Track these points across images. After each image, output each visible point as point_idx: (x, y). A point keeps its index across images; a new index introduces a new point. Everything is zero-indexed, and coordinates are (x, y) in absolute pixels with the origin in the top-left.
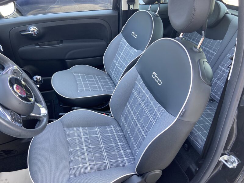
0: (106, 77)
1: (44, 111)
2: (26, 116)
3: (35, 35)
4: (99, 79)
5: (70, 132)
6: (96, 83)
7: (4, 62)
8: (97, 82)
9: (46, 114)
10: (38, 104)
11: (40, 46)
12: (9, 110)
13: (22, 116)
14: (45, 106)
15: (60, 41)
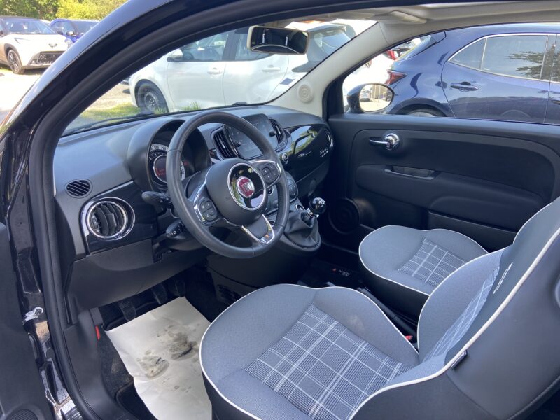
2: (235, 225)
3: (391, 148)
5: (312, 316)
11: (392, 170)
15: (436, 171)
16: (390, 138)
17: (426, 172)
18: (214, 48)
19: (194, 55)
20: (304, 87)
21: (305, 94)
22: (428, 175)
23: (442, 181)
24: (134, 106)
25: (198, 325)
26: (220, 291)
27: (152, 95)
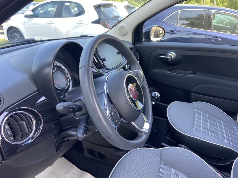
0: (235, 128)
1: (147, 127)
2: (127, 122)
3: (171, 60)
4: (225, 126)
5: (166, 171)
6: (219, 129)
7: (132, 64)
8: (221, 128)
9: (147, 132)
10: (144, 117)
11: (171, 72)
12: (112, 105)
13: (122, 119)
14: (150, 123)
15: (193, 72)
16: (170, 55)
17: (189, 72)
18: (49, 12)
19: (39, 14)
20: (122, 27)
21: (122, 31)
22: (190, 74)
23: (198, 76)
24: (7, 40)
25: (73, 173)
26: (87, 151)
27: (17, 34)
